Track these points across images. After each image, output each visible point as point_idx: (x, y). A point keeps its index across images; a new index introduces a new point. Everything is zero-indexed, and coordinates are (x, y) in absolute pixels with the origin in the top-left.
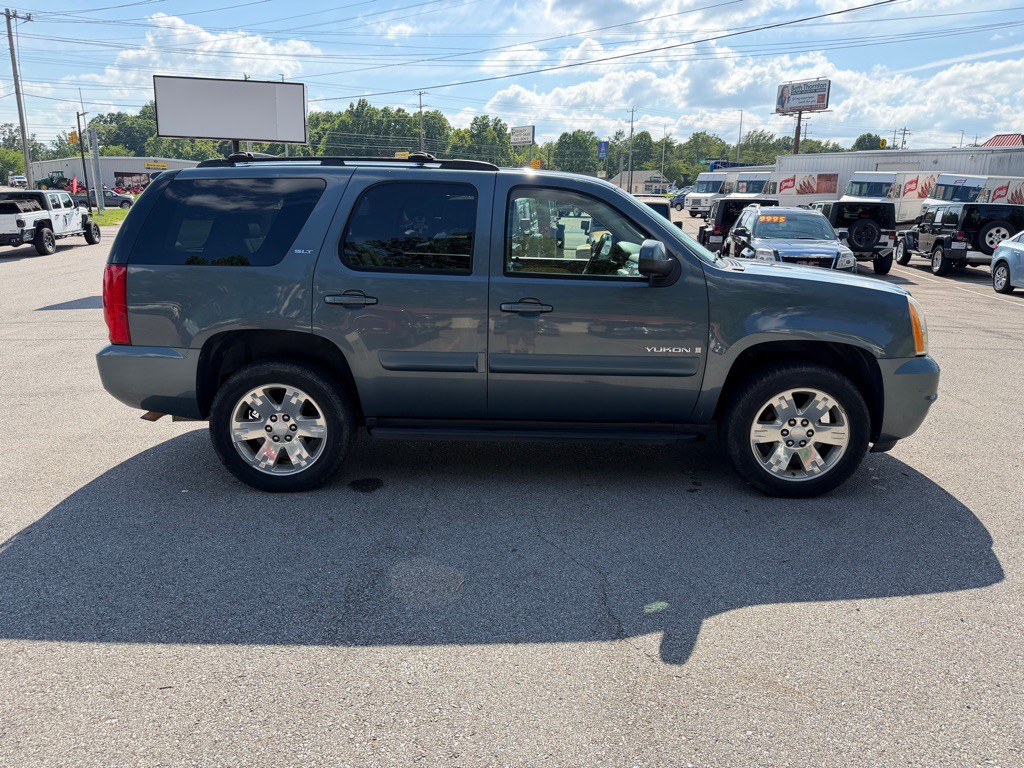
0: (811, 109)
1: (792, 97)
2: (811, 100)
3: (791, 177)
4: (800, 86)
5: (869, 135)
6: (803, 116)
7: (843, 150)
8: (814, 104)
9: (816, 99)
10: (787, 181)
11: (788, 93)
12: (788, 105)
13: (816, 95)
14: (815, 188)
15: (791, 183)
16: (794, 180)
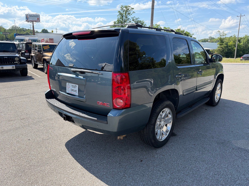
0: (36, 21)
1: (30, 18)
2: (35, 19)
3: (43, 39)
4: (31, 15)
5: (45, 29)
6: (34, 23)
7: (39, 32)
8: (36, 20)
9: (37, 19)
10: (42, 40)
11: (28, 16)
12: (29, 20)
13: (36, 18)
14: (49, 42)
15: (43, 41)
16: (44, 40)
